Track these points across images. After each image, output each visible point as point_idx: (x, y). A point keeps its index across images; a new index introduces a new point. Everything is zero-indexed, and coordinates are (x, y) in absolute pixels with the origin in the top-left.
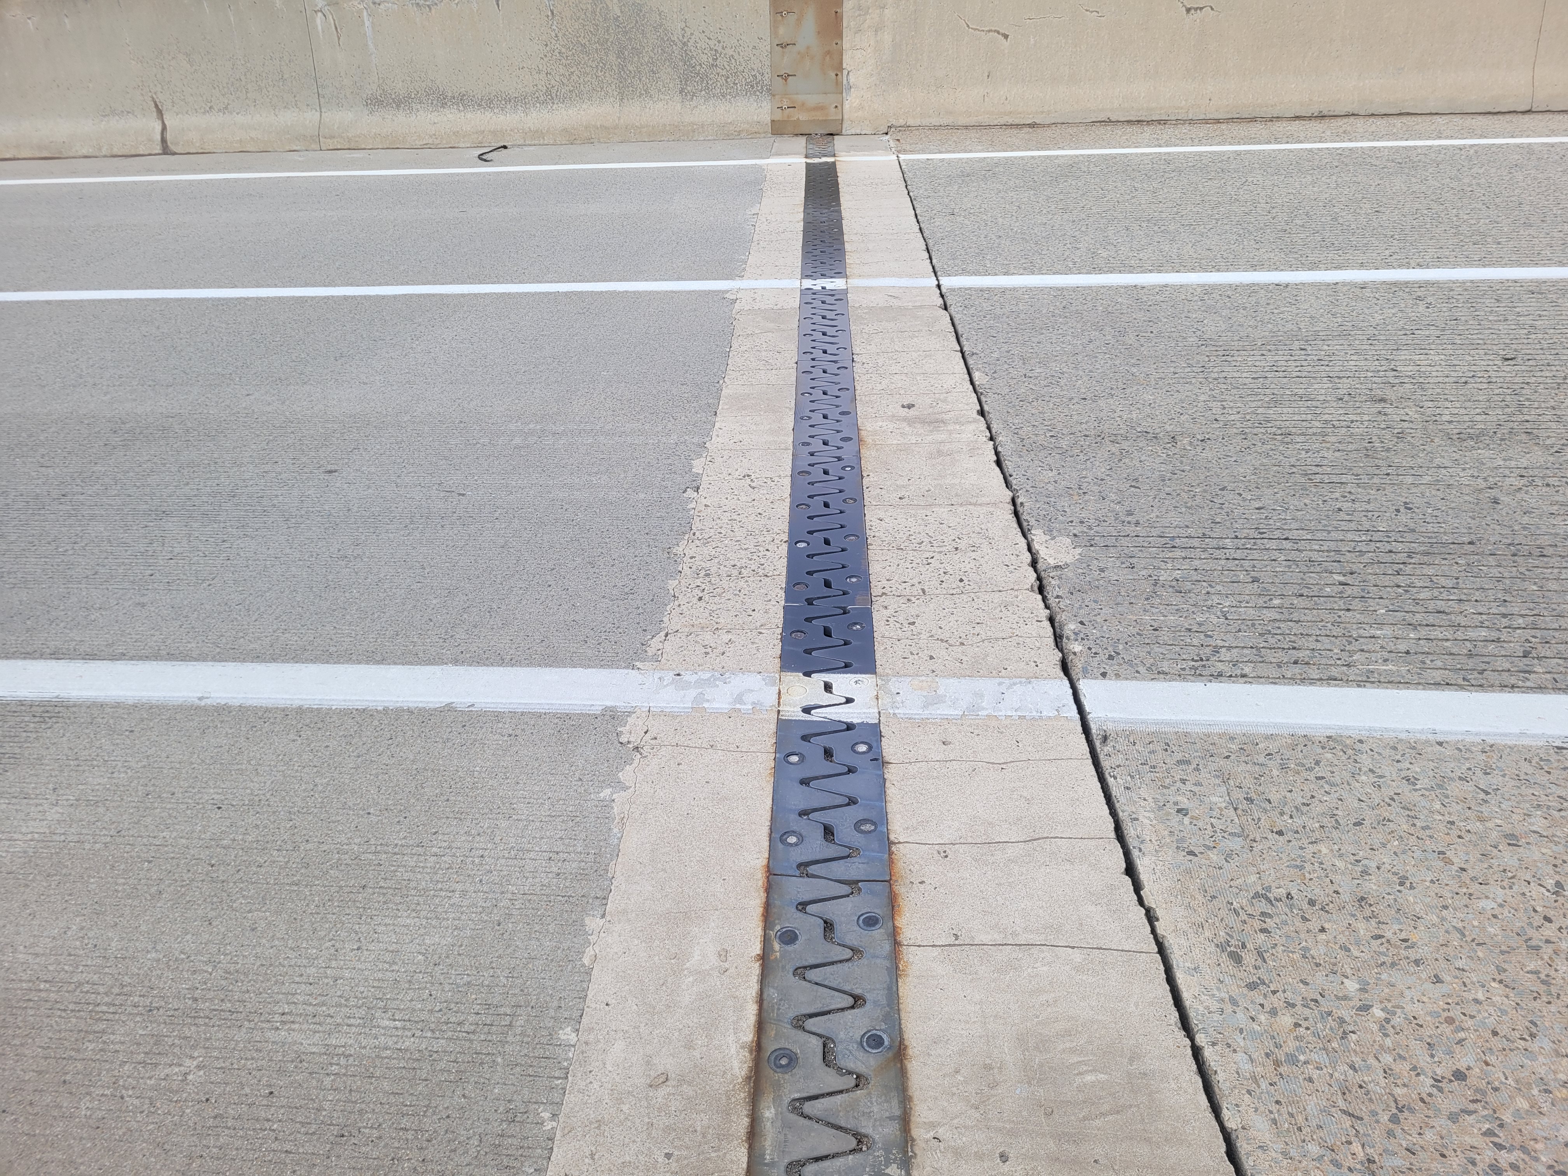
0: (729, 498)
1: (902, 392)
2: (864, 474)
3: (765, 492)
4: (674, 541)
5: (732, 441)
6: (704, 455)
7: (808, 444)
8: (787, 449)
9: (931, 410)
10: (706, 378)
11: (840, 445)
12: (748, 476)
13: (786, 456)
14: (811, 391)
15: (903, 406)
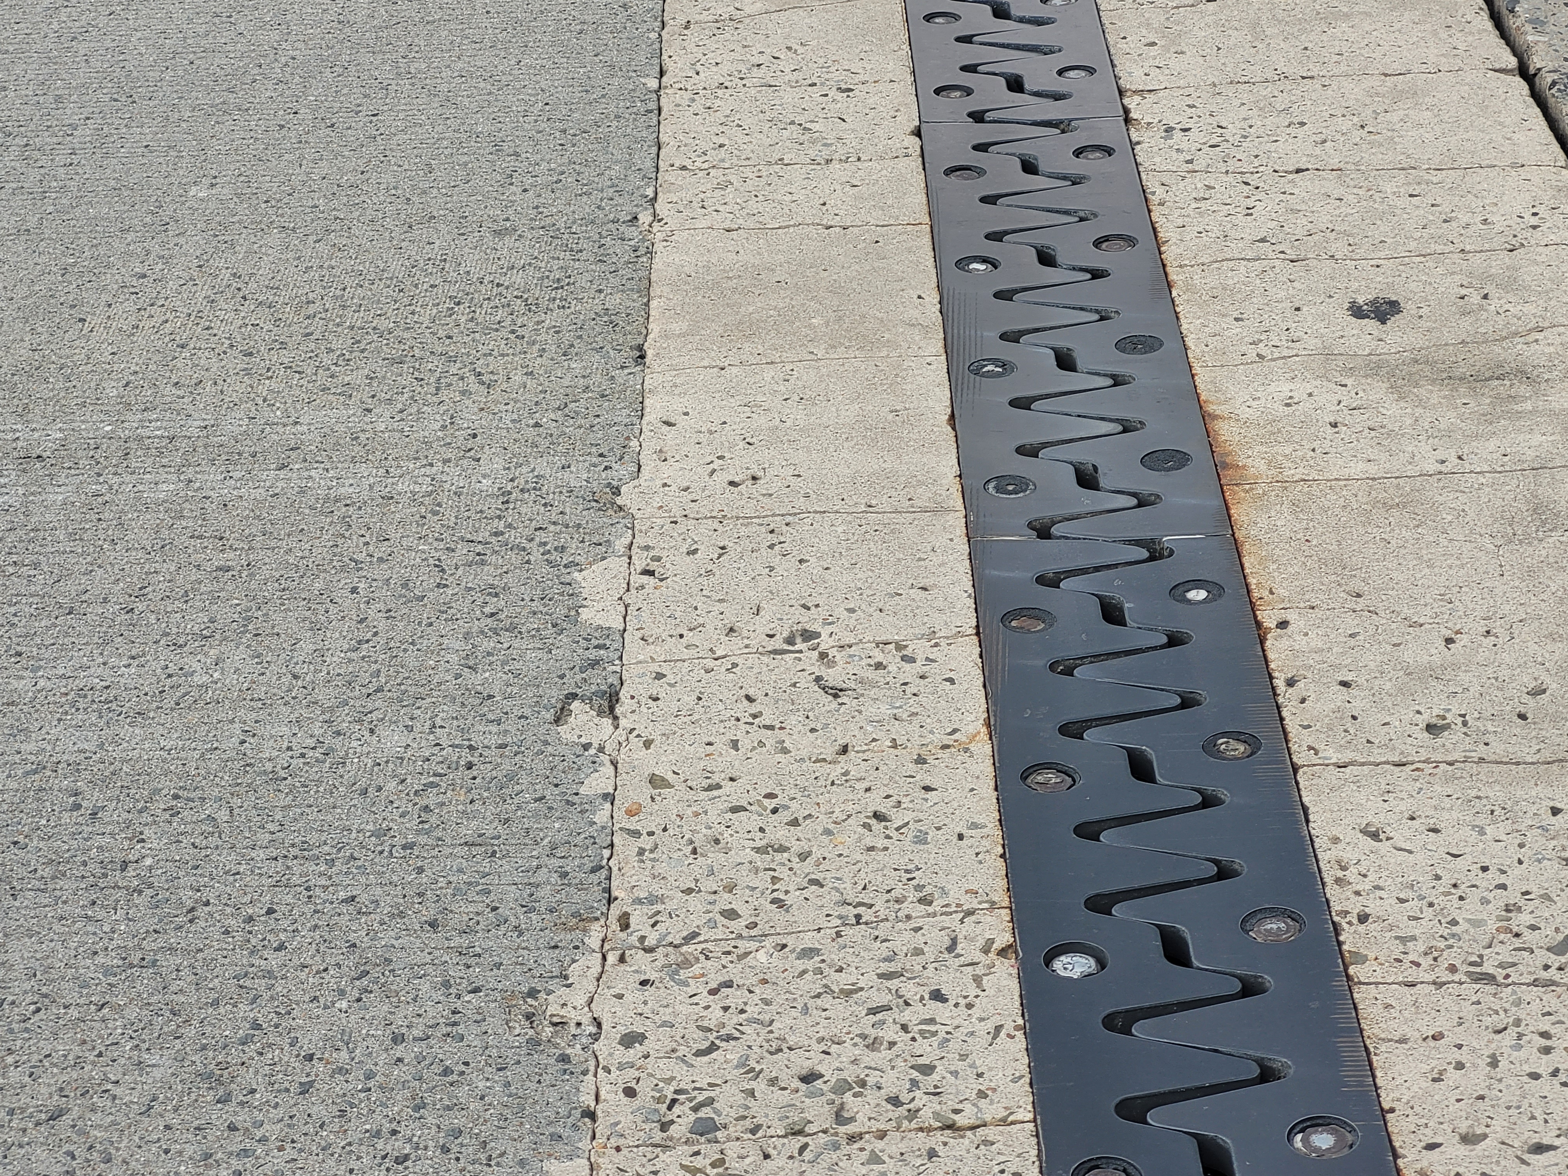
0: (745, 743)
1: (1339, 248)
2: (1268, 618)
3: (885, 710)
4: (548, 959)
5: (722, 478)
6: (620, 544)
7: (1021, 484)
8: (938, 510)
9: (1466, 323)
10: (585, 207)
11: (1145, 489)
12: (808, 635)
13: (941, 541)
14: (992, 249)
15: (1357, 312)
